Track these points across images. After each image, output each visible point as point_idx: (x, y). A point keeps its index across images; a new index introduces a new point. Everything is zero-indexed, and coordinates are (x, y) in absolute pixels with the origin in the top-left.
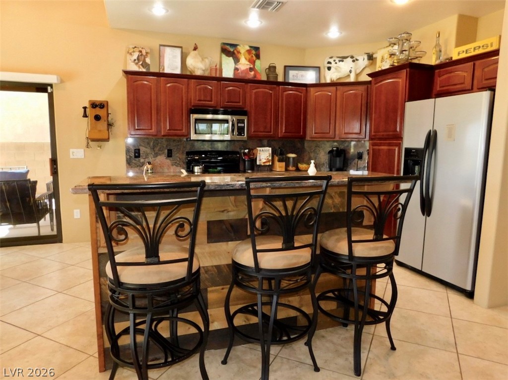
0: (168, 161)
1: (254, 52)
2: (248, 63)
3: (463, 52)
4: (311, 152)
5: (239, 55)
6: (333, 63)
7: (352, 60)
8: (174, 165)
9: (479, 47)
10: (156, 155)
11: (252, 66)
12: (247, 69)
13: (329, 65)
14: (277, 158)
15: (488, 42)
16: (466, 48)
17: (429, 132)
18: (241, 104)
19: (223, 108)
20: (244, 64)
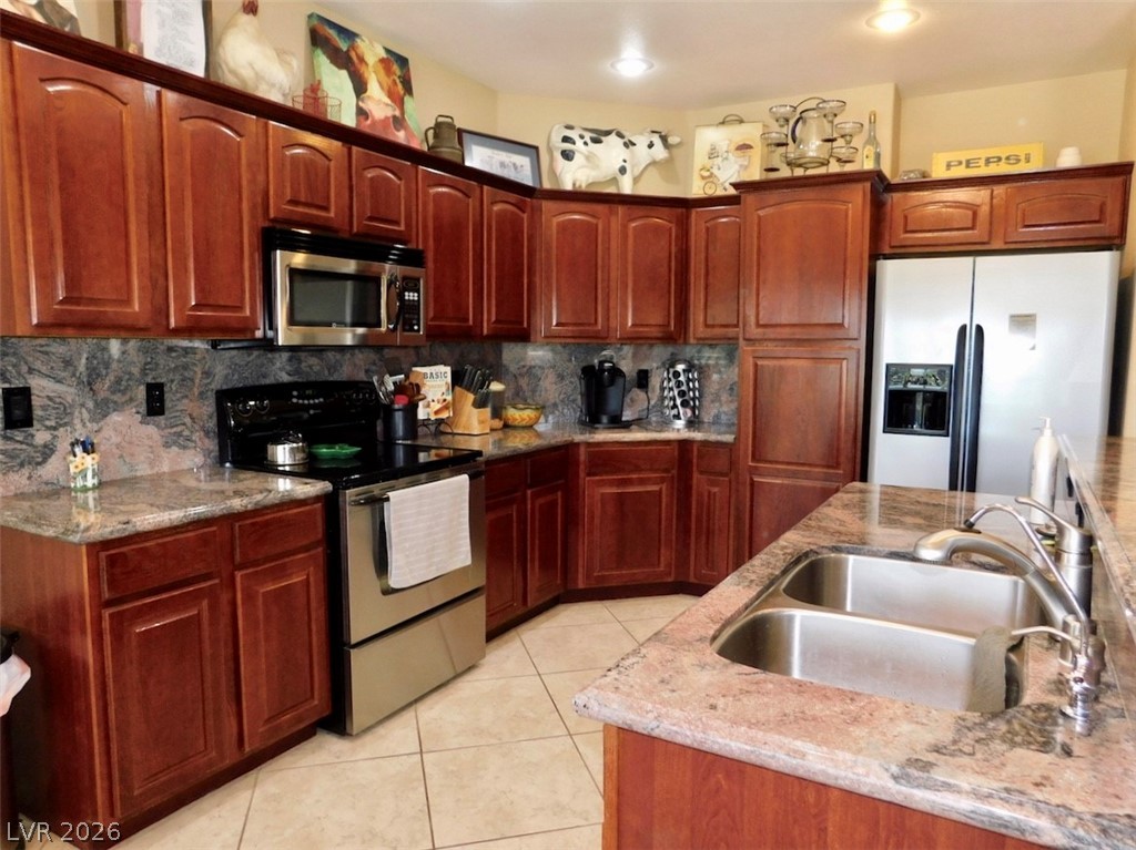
0: (151, 432)
1: (396, 68)
2: (388, 101)
3: (960, 163)
5: (363, 69)
6: (579, 143)
7: (621, 141)
8: (175, 443)
9: (1000, 159)
11: (397, 113)
12: (387, 118)
14: (471, 397)
15: (1021, 151)
16: (964, 156)
17: (963, 330)
18: (402, 228)
19: (357, 235)
20: (379, 102)
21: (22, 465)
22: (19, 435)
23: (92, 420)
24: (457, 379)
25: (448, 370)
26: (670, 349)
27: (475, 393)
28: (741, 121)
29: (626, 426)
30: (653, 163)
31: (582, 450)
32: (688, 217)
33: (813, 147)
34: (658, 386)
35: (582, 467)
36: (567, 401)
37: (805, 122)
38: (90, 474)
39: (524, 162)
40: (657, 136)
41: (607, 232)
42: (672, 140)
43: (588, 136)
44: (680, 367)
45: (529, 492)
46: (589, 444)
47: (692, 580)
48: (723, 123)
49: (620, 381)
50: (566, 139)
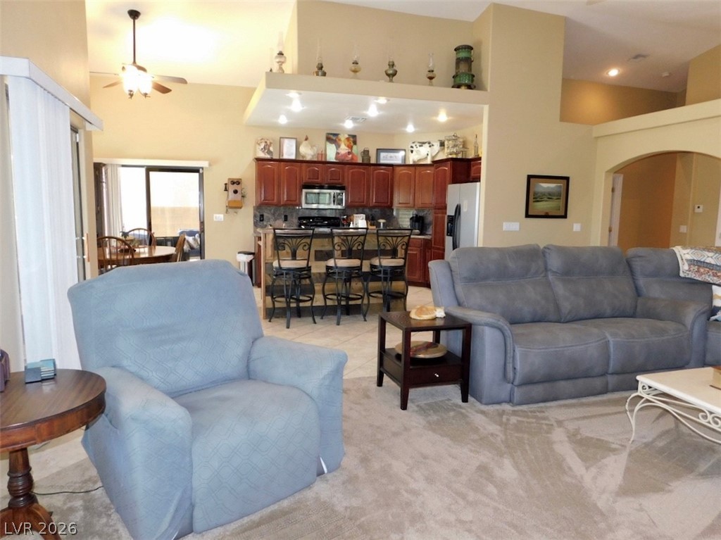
1: (351, 139)
2: (347, 148)
5: (340, 142)
6: (415, 147)
7: (429, 145)
10: (275, 220)
11: (350, 151)
12: (346, 153)
13: (412, 149)
17: (457, 206)
18: (341, 181)
19: (327, 184)
20: (344, 149)
21: (262, 227)
22: (261, 222)
24: (367, 218)
25: (365, 215)
41: (414, 176)
43: (418, 145)
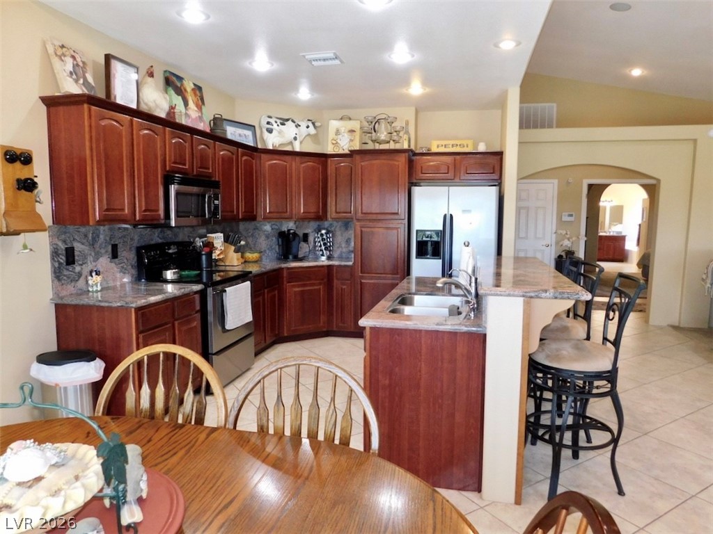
0: (113, 266)
1: (198, 92)
2: (196, 109)
3: (442, 146)
4: (249, 237)
5: (186, 94)
6: (275, 125)
7: (294, 125)
8: (121, 271)
9: (457, 145)
10: (97, 256)
11: (200, 115)
12: (197, 117)
13: (269, 126)
14: (233, 248)
15: (465, 142)
16: (444, 143)
17: (445, 216)
18: (211, 171)
19: (195, 176)
20: (193, 110)
21: (71, 281)
22: (70, 268)
23: (94, 261)
24: (226, 240)
25: (222, 235)
26: (318, 223)
27: (234, 245)
28: (350, 119)
29: (301, 260)
30: (309, 135)
31: (285, 271)
32: (327, 162)
33: (383, 136)
34: (312, 241)
35: (285, 279)
36: (271, 248)
37: (379, 124)
38: (99, 284)
39: (249, 133)
40: (310, 122)
41: (291, 170)
42: (317, 124)
43: (279, 121)
44: (323, 232)
45: (266, 291)
46: (288, 268)
47: (335, 329)
48: (341, 119)
49: (297, 239)
50: (268, 123)
